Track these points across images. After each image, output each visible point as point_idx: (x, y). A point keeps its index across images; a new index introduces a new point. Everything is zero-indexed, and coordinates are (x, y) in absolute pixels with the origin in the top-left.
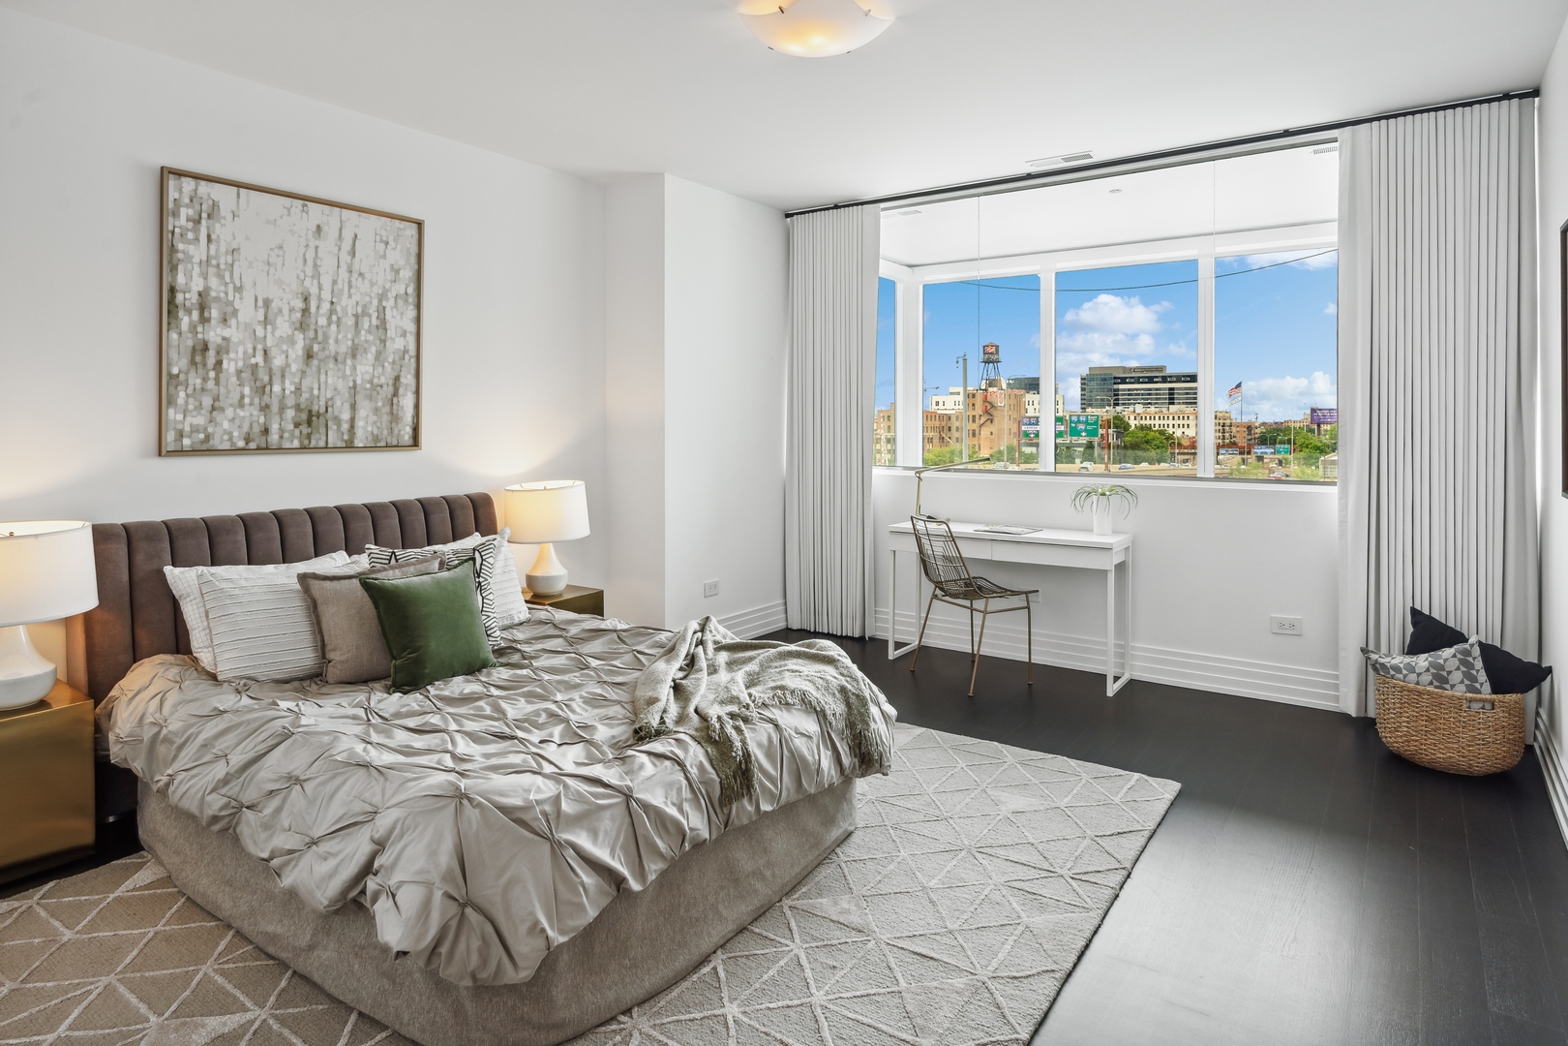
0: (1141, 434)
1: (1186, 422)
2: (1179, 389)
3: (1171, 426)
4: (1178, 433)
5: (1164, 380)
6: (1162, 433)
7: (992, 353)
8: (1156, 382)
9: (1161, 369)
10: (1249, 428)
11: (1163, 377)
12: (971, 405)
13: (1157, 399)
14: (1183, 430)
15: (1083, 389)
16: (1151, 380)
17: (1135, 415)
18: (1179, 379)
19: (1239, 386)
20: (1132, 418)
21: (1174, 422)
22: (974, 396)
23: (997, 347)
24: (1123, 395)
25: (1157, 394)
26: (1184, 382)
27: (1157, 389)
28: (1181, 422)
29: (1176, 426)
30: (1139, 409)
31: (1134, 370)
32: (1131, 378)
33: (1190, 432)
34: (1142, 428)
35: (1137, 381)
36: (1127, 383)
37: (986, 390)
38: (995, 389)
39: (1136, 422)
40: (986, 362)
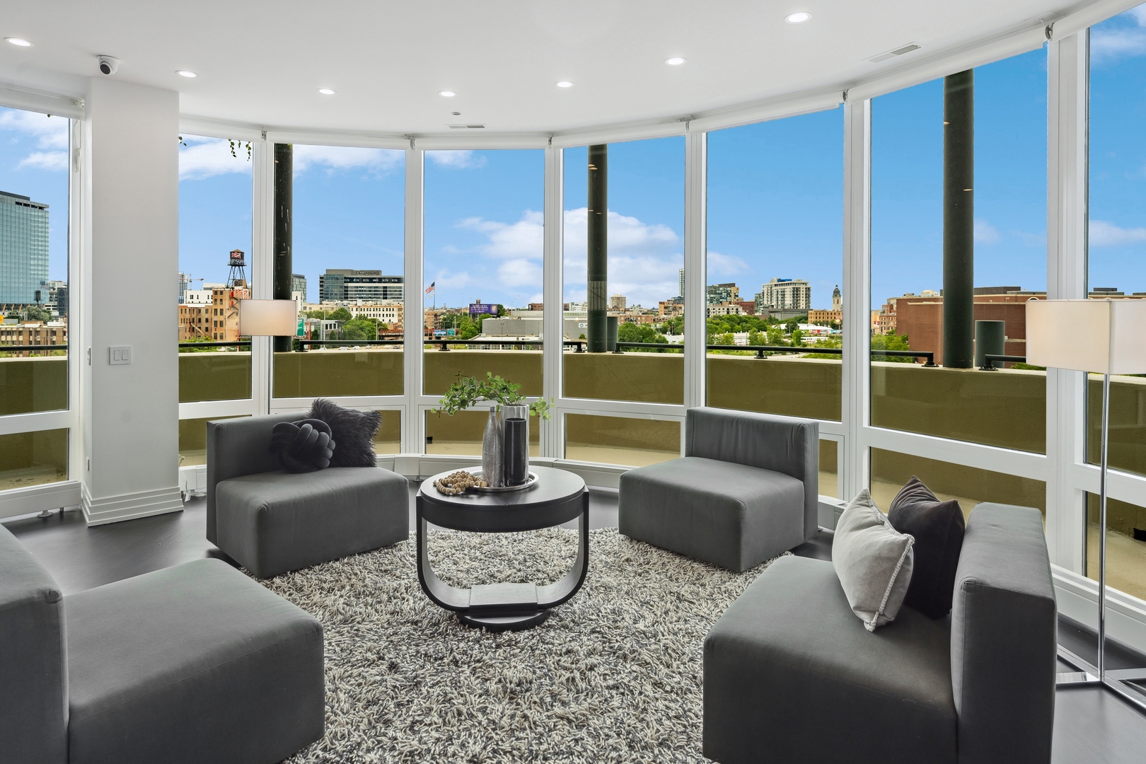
0: (358, 322)
1: (391, 313)
2: (390, 287)
3: (382, 315)
4: (386, 320)
5: (380, 280)
6: (374, 321)
7: (237, 258)
8: (375, 282)
9: (378, 272)
10: (436, 315)
11: (379, 278)
12: (219, 301)
13: (375, 294)
14: (390, 318)
15: (321, 286)
16: (371, 280)
17: (355, 308)
18: (390, 280)
19: (433, 285)
20: (355, 309)
21: (383, 313)
22: (222, 293)
23: (242, 254)
24: (351, 291)
25: (375, 291)
26: (393, 282)
27: (375, 287)
28: (388, 313)
29: (385, 316)
30: (360, 302)
31: (359, 272)
32: (357, 278)
33: (395, 320)
34: (361, 318)
35: (361, 280)
36: (354, 282)
37: (233, 288)
38: (240, 288)
39: (358, 312)
40: (232, 265)
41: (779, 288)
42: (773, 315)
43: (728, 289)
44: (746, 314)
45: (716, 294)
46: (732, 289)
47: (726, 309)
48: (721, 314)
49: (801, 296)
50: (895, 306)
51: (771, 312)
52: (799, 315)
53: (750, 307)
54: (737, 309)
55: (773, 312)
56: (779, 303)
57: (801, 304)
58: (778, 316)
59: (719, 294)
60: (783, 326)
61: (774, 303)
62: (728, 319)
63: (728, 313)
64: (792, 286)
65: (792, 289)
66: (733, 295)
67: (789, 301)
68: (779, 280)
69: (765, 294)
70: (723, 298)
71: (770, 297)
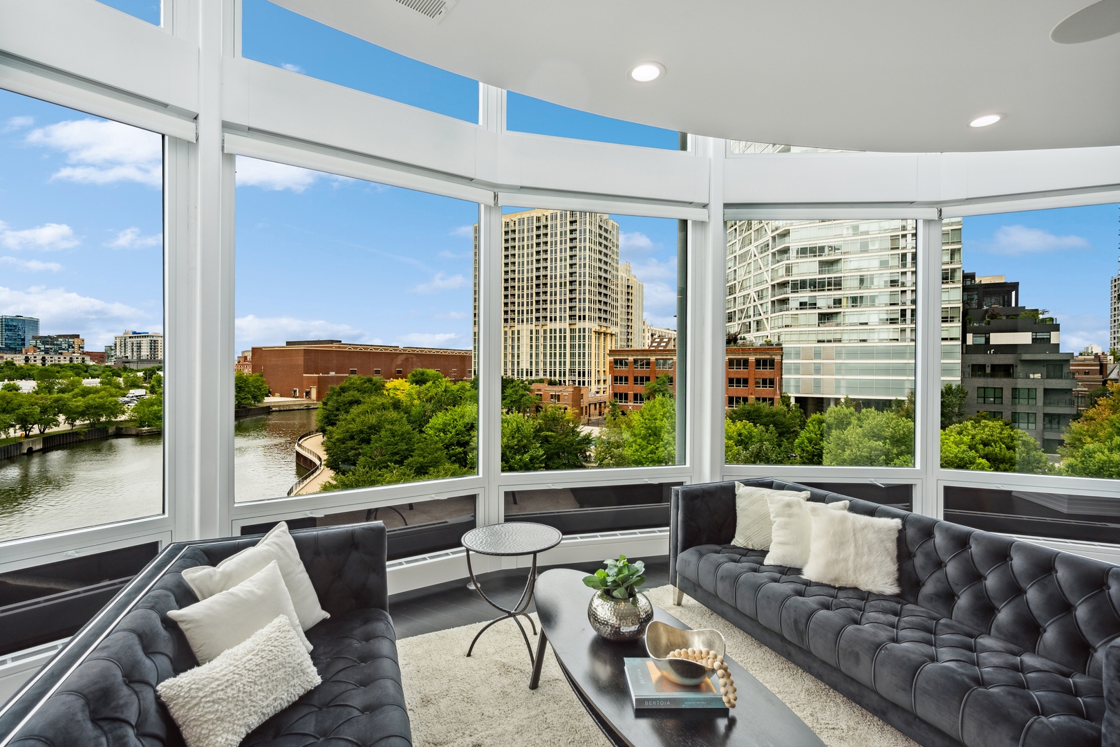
41: (134, 340)
42: (127, 365)
43: (70, 340)
44: (94, 363)
45: (54, 345)
46: (76, 340)
47: (68, 358)
48: (62, 362)
49: (159, 348)
50: (249, 358)
51: (125, 362)
52: (156, 365)
53: (100, 357)
54: (83, 359)
55: (128, 362)
56: (135, 354)
57: (159, 355)
58: (133, 366)
59: (57, 345)
60: (140, 374)
61: (129, 354)
62: (71, 367)
63: (71, 361)
64: (149, 339)
65: (149, 341)
66: (76, 347)
67: (145, 352)
68: (134, 333)
69: (118, 346)
70: (63, 349)
71: (123, 348)
